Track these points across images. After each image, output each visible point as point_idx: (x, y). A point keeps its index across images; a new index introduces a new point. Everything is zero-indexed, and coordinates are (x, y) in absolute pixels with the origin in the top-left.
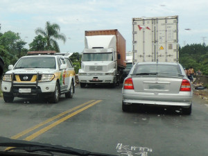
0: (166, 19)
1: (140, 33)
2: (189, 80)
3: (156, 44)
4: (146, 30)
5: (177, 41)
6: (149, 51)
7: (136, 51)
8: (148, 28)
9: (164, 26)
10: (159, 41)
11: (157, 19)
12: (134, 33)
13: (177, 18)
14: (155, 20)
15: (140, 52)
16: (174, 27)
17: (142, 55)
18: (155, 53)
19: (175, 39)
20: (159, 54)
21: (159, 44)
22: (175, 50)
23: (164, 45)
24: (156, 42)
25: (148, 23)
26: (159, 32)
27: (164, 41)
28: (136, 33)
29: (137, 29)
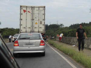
0: (39, 7)
1: (24, 14)
2: (44, 41)
3: (33, 21)
4: (28, 13)
5: (44, 20)
6: (29, 25)
7: (22, 25)
8: (29, 12)
9: (38, 11)
10: (35, 19)
11: (34, 7)
12: (21, 14)
13: (44, 7)
14: (33, 8)
15: (24, 26)
16: (43, 12)
17: (25, 27)
18: (32, 26)
19: (44, 18)
20: (35, 27)
21: (35, 21)
22: (43, 25)
23: (37, 22)
24: (33, 20)
25: (29, 9)
26: (35, 14)
27: (37, 19)
28: (22, 14)
29: (22, 12)
